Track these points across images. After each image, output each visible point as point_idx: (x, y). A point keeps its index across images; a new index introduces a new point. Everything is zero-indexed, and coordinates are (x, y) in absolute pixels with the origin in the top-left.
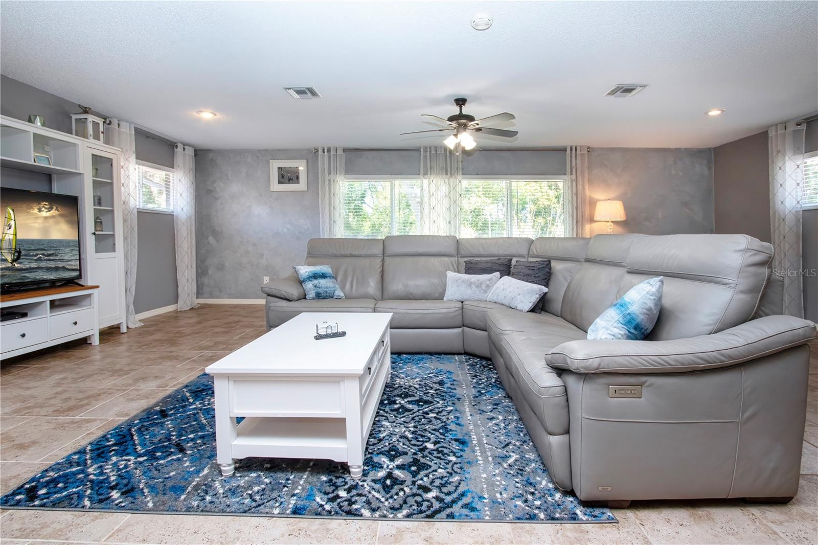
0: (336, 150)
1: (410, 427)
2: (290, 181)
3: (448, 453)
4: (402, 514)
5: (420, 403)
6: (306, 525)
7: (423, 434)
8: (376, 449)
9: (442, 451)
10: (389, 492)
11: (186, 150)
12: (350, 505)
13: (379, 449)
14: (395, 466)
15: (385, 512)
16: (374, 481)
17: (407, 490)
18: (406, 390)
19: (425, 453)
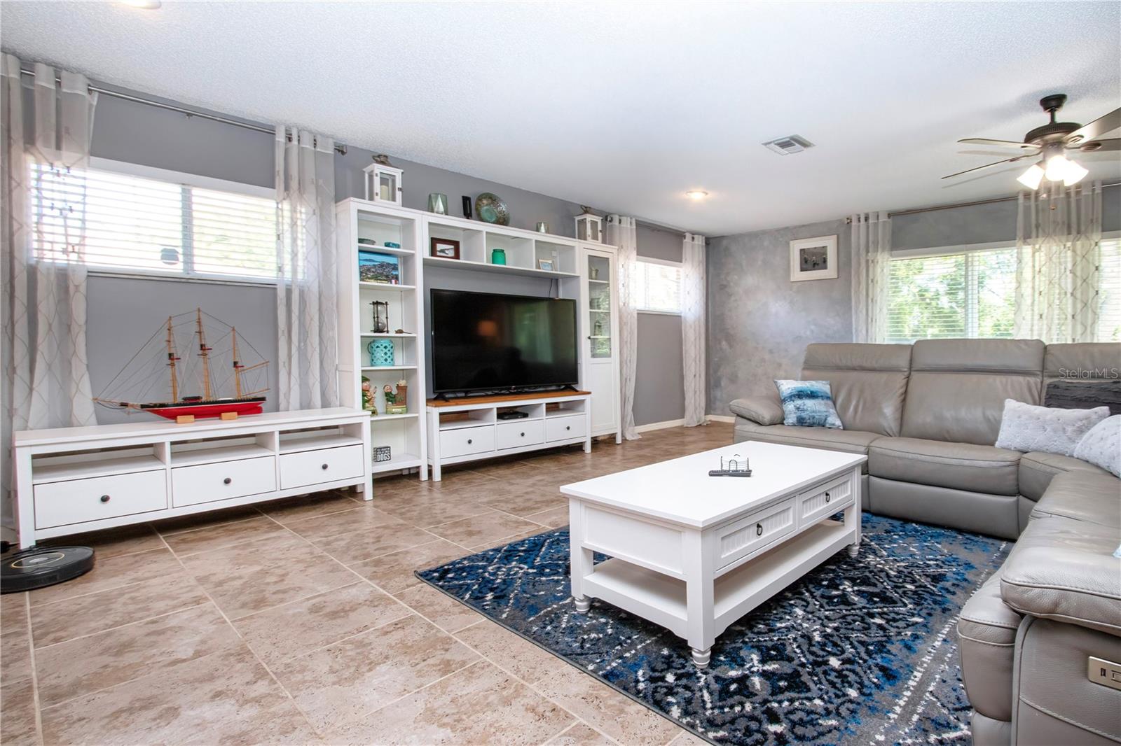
0: (878, 216)
1: (828, 627)
2: (815, 266)
3: (853, 682)
4: (715, 734)
5: (875, 599)
6: (606, 696)
7: (839, 642)
8: (755, 640)
9: (847, 676)
10: (725, 700)
11: (696, 239)
12: (666, 694)
13: (759, 641)
14: (761, 671)
15: (698, 722)
16: (717, 678)
17: (748, 707)
18: (870, 575)
19: (817, 669)
